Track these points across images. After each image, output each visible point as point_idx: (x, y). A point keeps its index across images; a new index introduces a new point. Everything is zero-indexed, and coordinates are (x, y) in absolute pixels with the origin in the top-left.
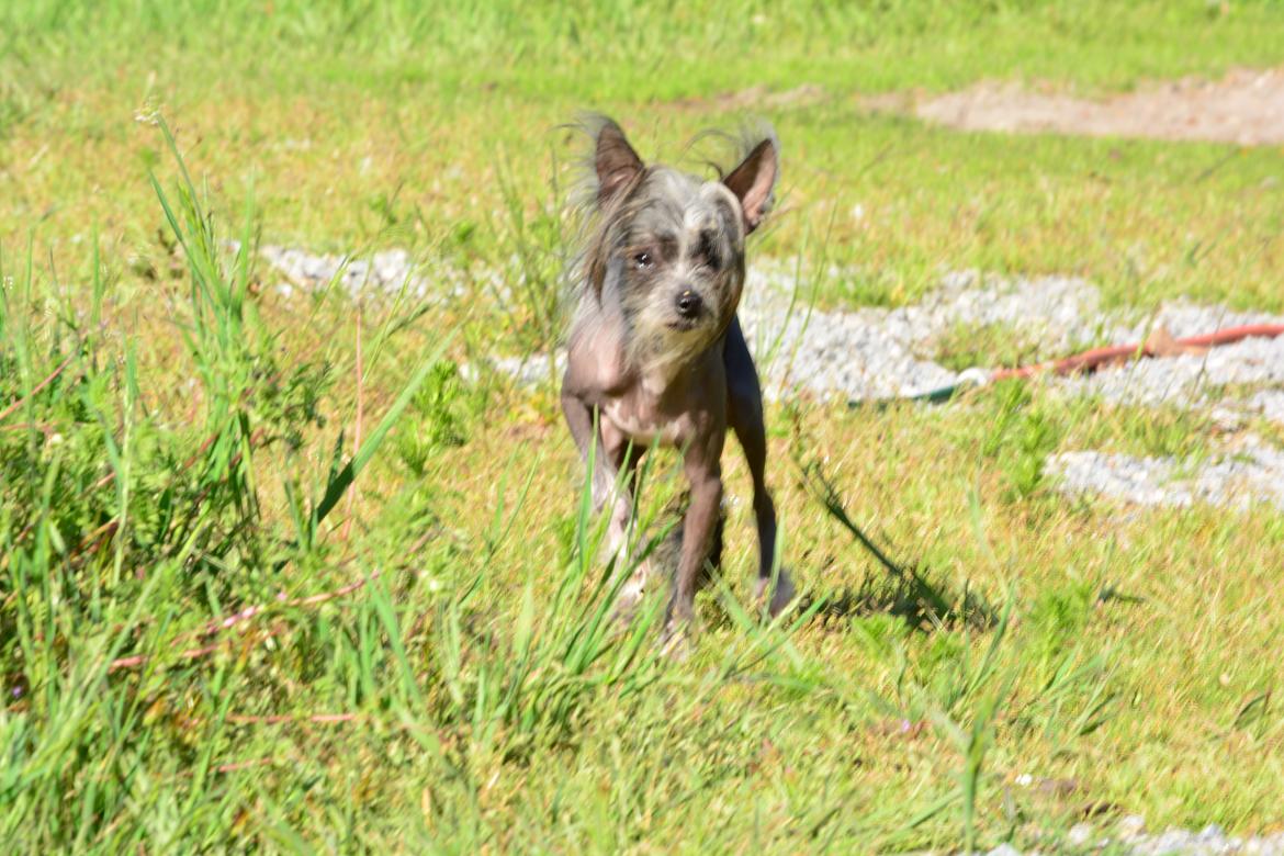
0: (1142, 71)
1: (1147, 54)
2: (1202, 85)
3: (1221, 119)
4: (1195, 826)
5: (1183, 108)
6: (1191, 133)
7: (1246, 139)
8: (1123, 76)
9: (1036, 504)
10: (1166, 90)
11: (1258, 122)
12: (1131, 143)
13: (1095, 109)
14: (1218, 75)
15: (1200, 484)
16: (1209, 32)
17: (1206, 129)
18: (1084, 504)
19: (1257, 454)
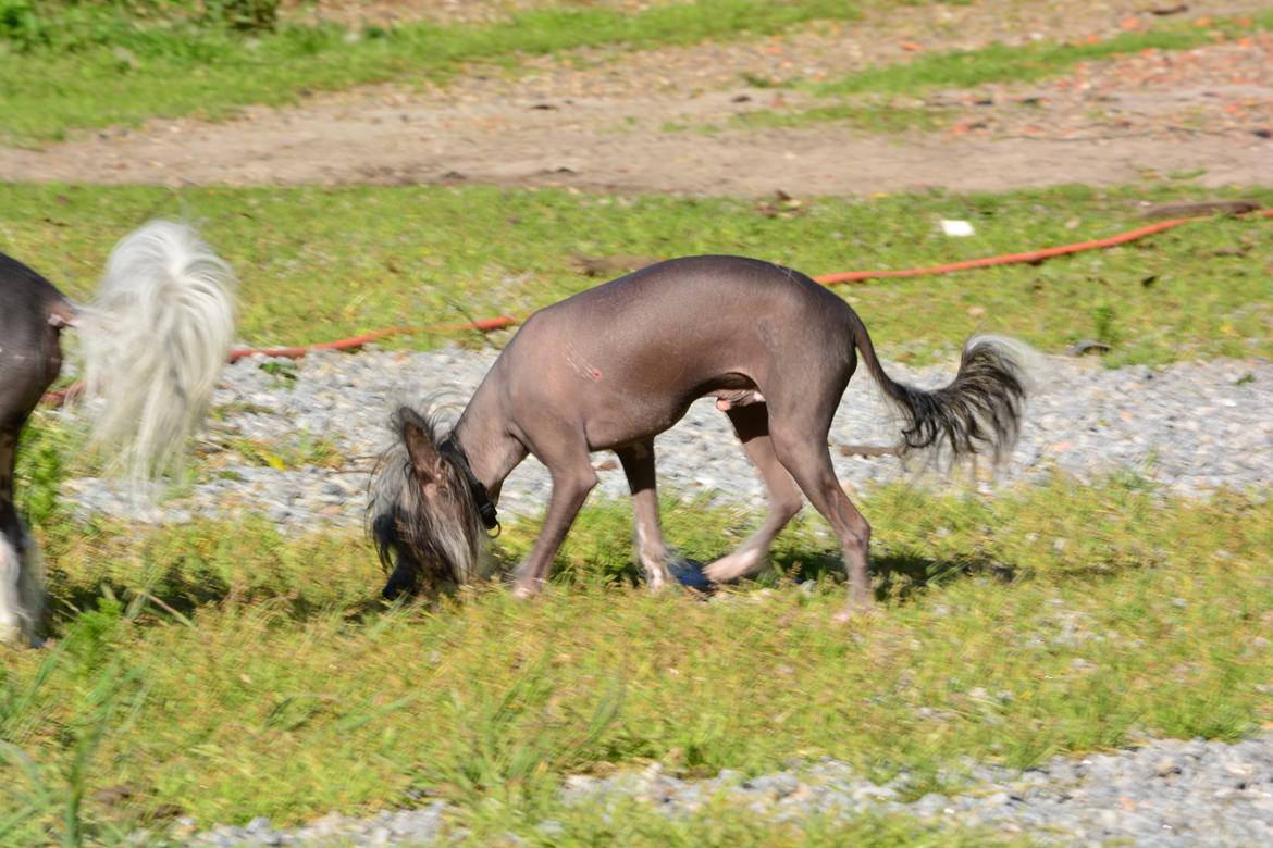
0: (70, 121)
1: (71, 106)
2: (124, 133)
3: (147, 164)
4: (240, 821)
5: (111, 155)
6: (123, 177)
7: (173, 183)
8: (52, 126)
9: (54, 530)
10: (94, 138)
11: (179, 166)
12: (74, 189)
13: (32, 157)
14: (137, 124)
15: (193, 501)
16: (123, 83)
17: (134, 174)
18: (95, 528)
19: (240, 471)
